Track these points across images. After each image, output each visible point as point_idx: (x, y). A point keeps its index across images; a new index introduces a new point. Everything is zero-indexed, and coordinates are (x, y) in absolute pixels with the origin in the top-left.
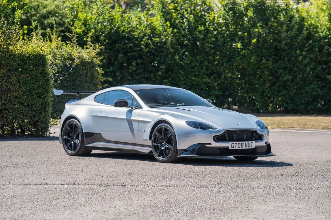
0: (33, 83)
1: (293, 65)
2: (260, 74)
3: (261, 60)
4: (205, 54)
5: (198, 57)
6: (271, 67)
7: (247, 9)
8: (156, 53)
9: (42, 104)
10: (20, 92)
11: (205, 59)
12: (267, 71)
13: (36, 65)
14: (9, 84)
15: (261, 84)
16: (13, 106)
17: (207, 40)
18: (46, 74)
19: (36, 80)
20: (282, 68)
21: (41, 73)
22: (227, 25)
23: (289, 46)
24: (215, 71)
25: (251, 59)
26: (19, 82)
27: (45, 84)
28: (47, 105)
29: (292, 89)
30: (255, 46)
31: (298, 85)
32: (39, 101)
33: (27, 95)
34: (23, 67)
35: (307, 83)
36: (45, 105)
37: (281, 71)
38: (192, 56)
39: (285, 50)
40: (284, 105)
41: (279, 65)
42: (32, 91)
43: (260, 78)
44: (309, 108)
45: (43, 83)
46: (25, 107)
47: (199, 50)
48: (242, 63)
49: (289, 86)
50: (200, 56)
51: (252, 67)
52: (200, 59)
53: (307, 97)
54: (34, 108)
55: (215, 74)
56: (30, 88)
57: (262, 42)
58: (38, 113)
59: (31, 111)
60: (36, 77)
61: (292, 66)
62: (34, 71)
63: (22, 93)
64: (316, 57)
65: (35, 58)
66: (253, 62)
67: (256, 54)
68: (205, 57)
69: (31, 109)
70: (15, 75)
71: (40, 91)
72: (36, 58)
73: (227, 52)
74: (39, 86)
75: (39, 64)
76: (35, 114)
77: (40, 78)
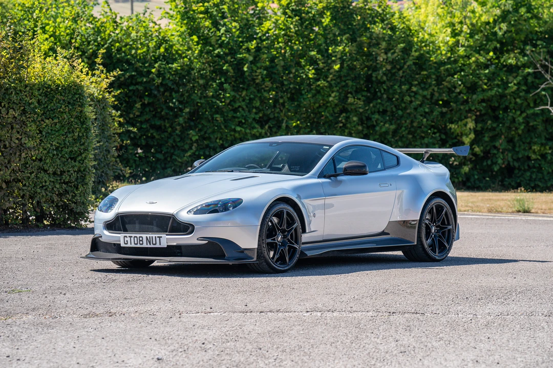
0: (63, 135)
1: (396, 107)
2: (344, 121)
6: (361, 111)
9: (79, 171)
10: (41, 150)
13: (69, 103)
14: (23, 136)
16: (29, 175)
18: (86, 119)
19: (68, 129)
20: (379, 112)
21: (77, 117)
24: (272, 116)
26: (41, 132)
27: (83, 135)
28: (87, 173)
32: (73, 167)
33: (54, 155)
34: (47, 107)
36: (84, 173)
37: (377, 116)
41: (374, 107)
42: (62, 148)
45: (81, 135)
46: (49, 176)
48: (315, 102)
51: (330, 109)
54: (66, 177)
55: (270, 121)
56: (58, 143)
58: (71, 186)
59: (60, 183)
60: (68, 123)
61: (394, 109)
62: (66, 113)
63: (45, 152)
64: (432, 95)
65: (67, 91)
66: (333, 101)
69: (60, 180)
70: (34, 121)
71: (76, 149)
72: (70, 91)
74: (74, 140)
75: (74, 100)
76: (67, 189)
77: (76, 126)
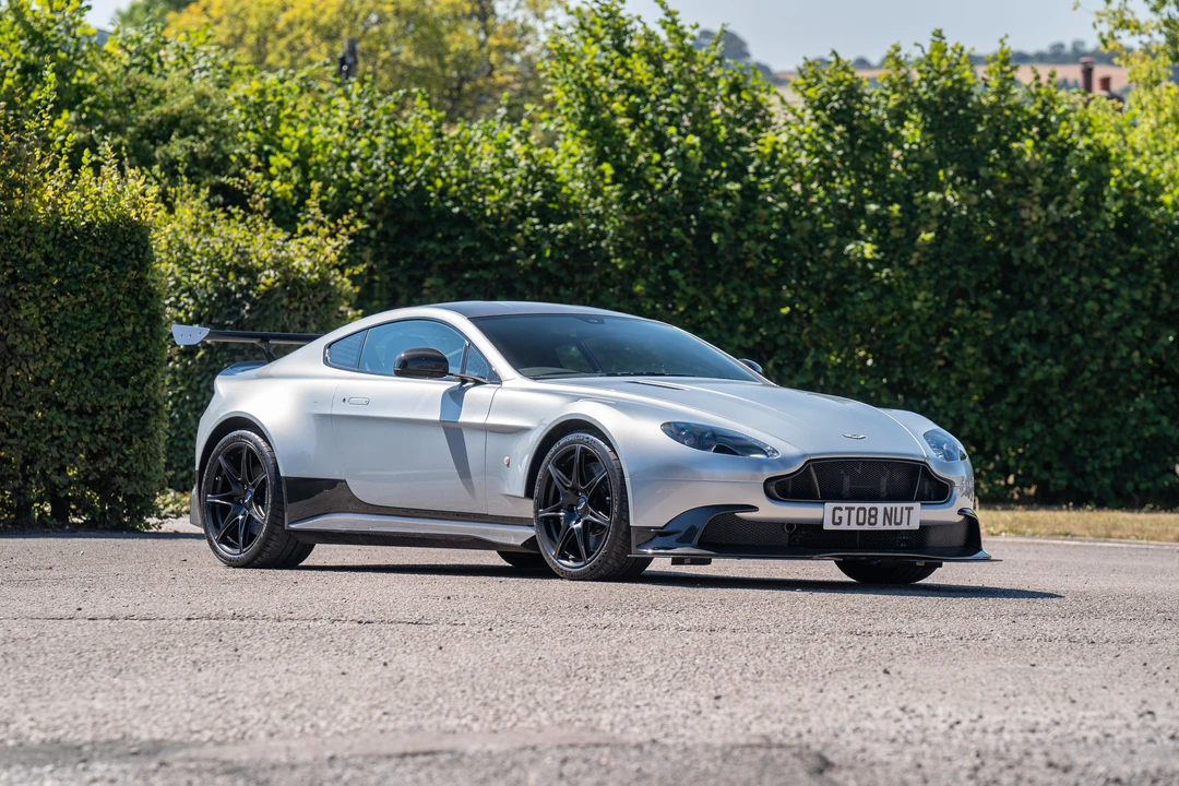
0: (99, 330)
1: (1069, 324)
2: (946, 354)
3: (951, 305)
4: (743, 279)
5: (719, 289)
6: (989, 332)
7: (899, 117)
8: (563, 273)
9: (133, 407)
10: (51, 359)
11: (742, 298)
12: (975, 345)
13: (114, 261)
14: (12, 330)
15: (952, 394)
16: (24, 413)
17: (750, 228)
18: (151, 295)
19: (111, 317)
20: (1029, 336)
21: (129, 292)
22: (824, 174)
23: (1054, 254)
24: (781, 341)
25: (915, 298)
26: (50, 322)
27: (144, 331)
28: (150, 412)
29: (1064, 413)
30: (931, 251)
31: (1089, 398)
32: (120, 398)
33: (78, 372)
34: (64, 268)
35: (1121, 393)
36: (144, 410)
37: (1023, 345)
38: (695, 284)
39: (1040, 270)
40: (1035, 472)
41: (1019, 324)
42: (96, 358)
43: (946, 370)
44: (1130, 486)
45: (138, 329)
46: (69, 417)
47: (722, 262)
48: (881, 313)
49: (1052, 403)
50: (724, 284)
51: (915, 327)
52: (726, 296)
53: (1120, 445)
54: (104, 421)
55: (779, 352)
56: (87, 346)
57: (956, 237)
58: (115, 439)
59: (91, 433)
60: (112, 306)
61: (1065, 330)
62: (104, 282)
63: (59, 364)
64: (1156, 298)
65: (109, 237)
66: (919, 310)
67: (932, 282)
68: (743, 289)
69: (93, 425)
70: (34, 298)
71: (127, 359)
72: (115, 235)
73: (825, 272)
74: (124, 339)
75: (125, 256)
76: (107, 445)
77: (129, 311)
